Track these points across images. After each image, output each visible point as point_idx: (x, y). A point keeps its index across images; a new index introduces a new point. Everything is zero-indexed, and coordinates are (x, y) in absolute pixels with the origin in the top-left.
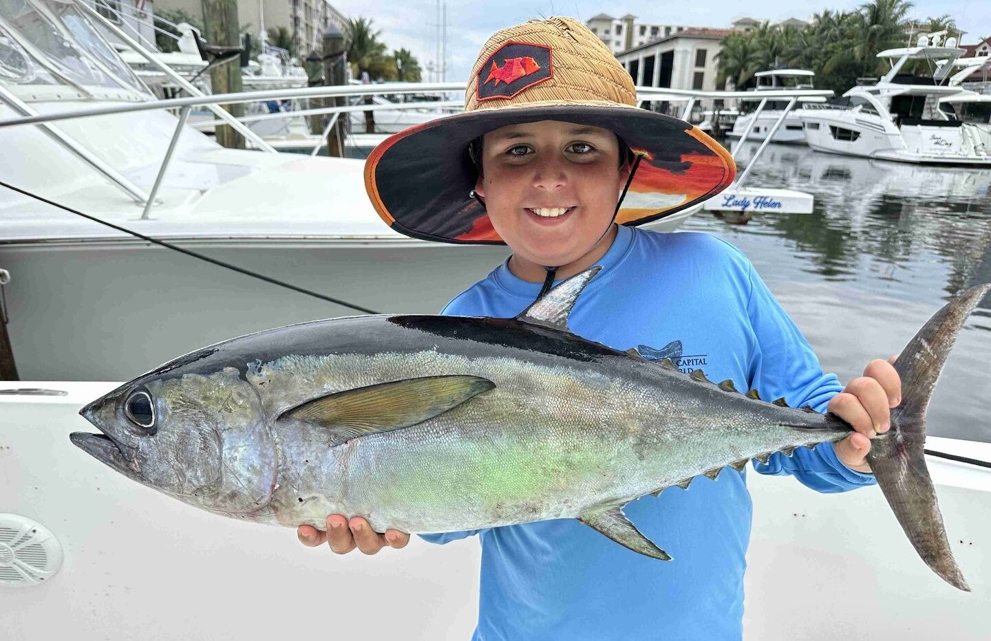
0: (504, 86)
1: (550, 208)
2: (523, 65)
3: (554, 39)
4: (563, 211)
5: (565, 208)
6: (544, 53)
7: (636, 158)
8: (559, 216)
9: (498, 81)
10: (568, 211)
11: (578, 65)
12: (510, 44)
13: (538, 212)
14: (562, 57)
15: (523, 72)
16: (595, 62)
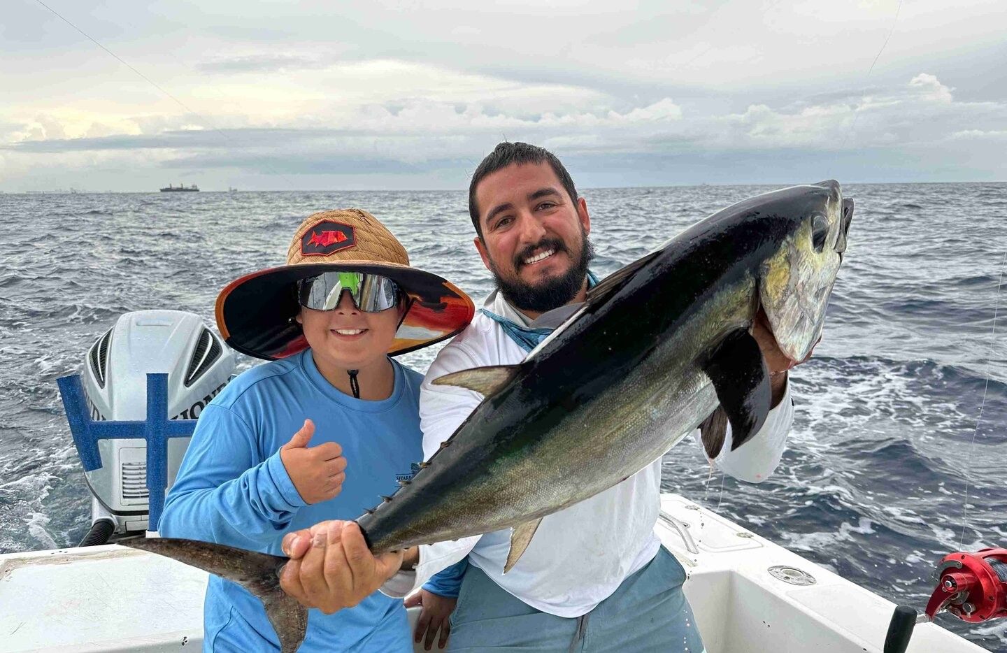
0: (322, 248)
1: (348, 329)
2: (336, 236)
3: (355, 222)
4: (358, 332)
5: (360, 329)
6: (349, 230)
7: (411, 300)
8: (355, 335)
9: (317, 244)
10: (362, 332)
11: (372, 240)
12: (325, 222)
13: (340, 331)
14: (361, 233)
15: (336, 240)
16: (382, 238)
